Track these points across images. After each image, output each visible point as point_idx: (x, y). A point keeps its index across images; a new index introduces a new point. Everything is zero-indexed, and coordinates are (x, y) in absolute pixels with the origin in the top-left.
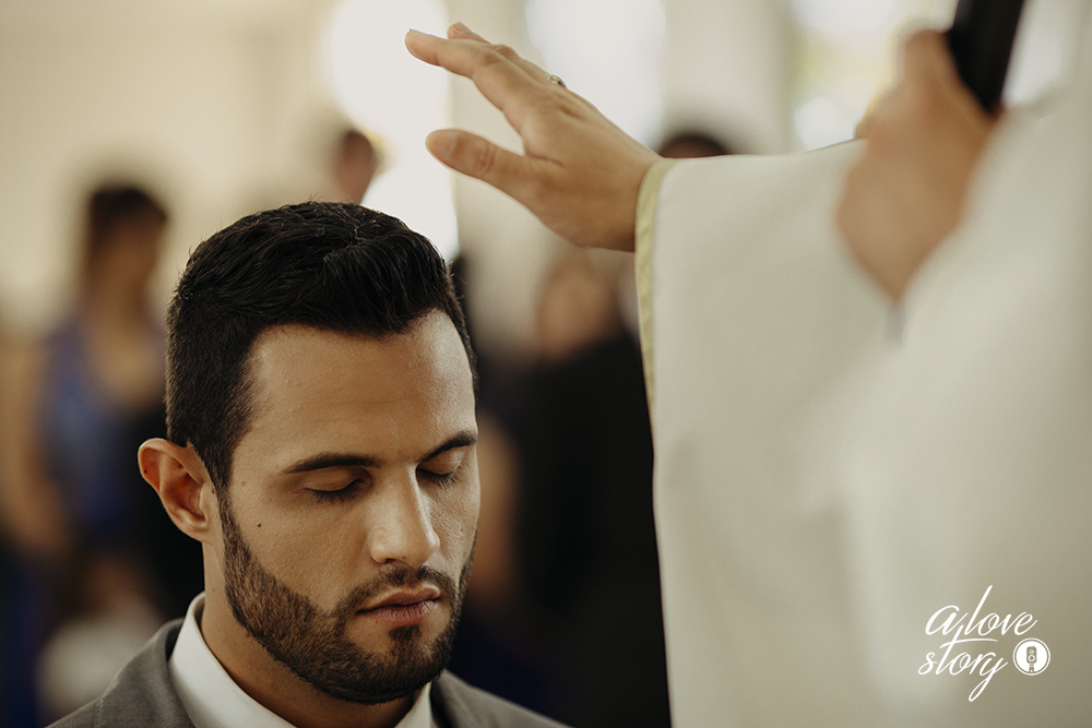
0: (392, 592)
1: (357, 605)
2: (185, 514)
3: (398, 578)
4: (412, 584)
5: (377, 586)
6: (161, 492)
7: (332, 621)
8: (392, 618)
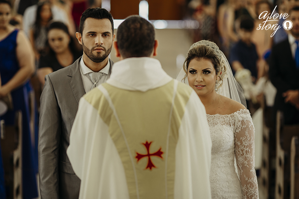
0: (97, 47)
1: (93, 49)
2: (80, 41)
3: (98, 46)
4: (99, 47)
5: (95, 47)
6: (78, 39)
7: (91, 51)
8: (97, 51)
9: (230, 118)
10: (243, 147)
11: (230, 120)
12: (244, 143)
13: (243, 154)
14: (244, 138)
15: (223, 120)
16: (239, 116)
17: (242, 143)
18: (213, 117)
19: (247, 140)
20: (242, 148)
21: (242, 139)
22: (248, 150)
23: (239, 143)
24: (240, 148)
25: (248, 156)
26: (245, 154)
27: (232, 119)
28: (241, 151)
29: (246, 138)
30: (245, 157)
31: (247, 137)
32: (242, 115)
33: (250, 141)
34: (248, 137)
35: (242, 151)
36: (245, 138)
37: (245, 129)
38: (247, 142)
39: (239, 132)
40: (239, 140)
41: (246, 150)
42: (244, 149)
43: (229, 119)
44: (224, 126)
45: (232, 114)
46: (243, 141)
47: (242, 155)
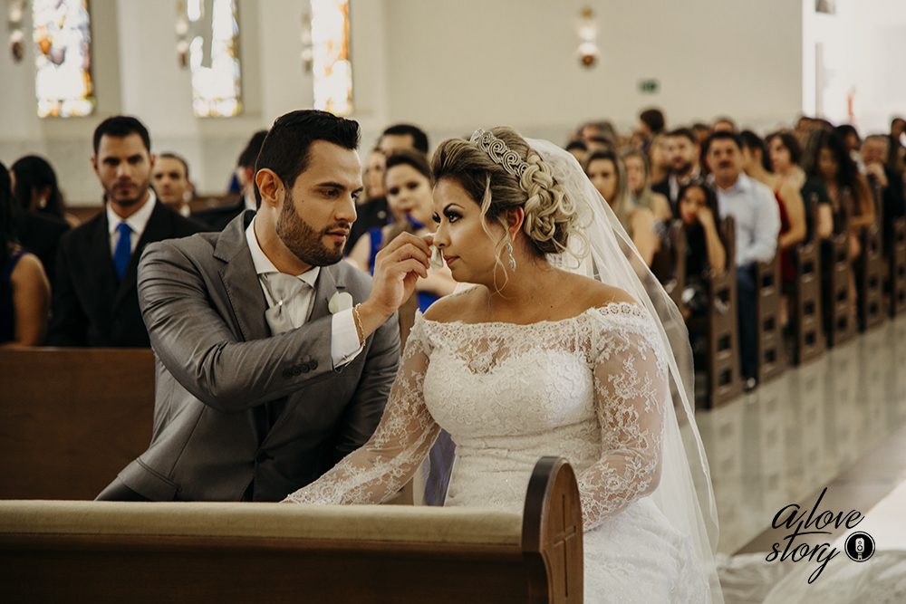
2: (268, 196)
5: (335, 226)
7: (318, 235)
9: (576, 325)
10: (616, 401)
11: (574, 331)
12: (618, 392)
13: (616, 423)
14: (620, 376)
15: (554, 335)
16: (602, 319)
17: (611, 390)
18: (529, 329)
19: (629, 383)
20: (613, 405)
21: (612, 381)
22: (631, 414)
23: (604, 392)
24: (607, 406)
25: (630, 429)
26: (621, 424)
27: (581, 328)
28: (608, 414)
29: (627, 379)
30: (621, 431)
31: (628, 376)
32: (611, 317)
33: (638, 387)
34: (634, 375)
35: (613, 413)
36: (623, 377)
37: (623, 354)
38: (627, 390)
39: (602, 362)
40: (604, 382)
41: (624, 411)
42: (620, 407)
43: (571, 330)
44: (552, 354)
45: (583, 314)
46: (615, 386)
47: (613, 426)
